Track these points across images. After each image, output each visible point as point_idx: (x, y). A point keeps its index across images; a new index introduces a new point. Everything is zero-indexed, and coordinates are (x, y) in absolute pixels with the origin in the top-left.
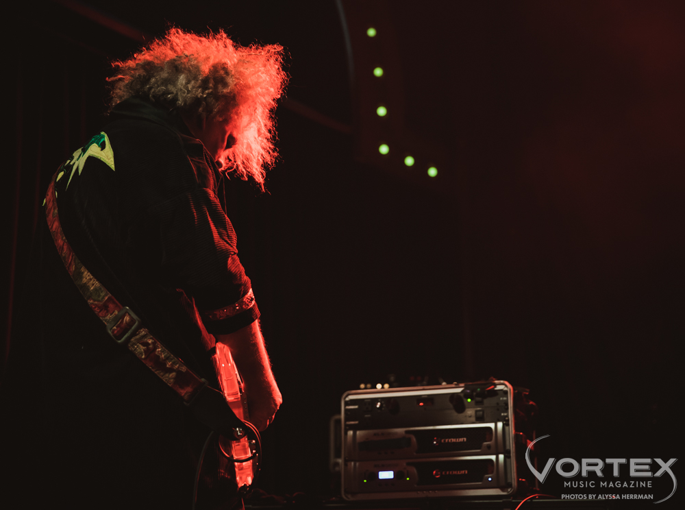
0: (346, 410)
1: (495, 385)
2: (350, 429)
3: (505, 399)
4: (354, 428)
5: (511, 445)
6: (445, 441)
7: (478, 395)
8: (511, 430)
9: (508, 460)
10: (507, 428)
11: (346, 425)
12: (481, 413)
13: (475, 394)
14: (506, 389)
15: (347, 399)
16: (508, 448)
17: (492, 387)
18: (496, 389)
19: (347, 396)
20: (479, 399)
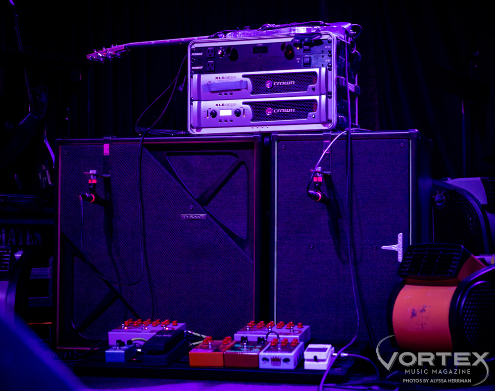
0: (192, 57)
1: (321, 35)
2: (195, 73)
3: (329, 47)
4: (200, 72)
5: (333, 88)
6: (276, 84)
7: (306, 44)
8: (333, 74)
9: (329, 100)
10: (329, 72)
11: (192, 70)
12: (308, 59)
13: (303, 43)
14: (330, 38)
15: (193, 47)
16: (330, 89)
17: (319, 36)
18: (321, 38)
19: (193, 44)
20: (306, 47)
